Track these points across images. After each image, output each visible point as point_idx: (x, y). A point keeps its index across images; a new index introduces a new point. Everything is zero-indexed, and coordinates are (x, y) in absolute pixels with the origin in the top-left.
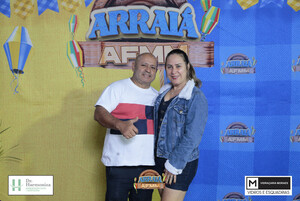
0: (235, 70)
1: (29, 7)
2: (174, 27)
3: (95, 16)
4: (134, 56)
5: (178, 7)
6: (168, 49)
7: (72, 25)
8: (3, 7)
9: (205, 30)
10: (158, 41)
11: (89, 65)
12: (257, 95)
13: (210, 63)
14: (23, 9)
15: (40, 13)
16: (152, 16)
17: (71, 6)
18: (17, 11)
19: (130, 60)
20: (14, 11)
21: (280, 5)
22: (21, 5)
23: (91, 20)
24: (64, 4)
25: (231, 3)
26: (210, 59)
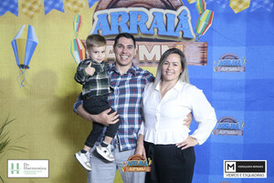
0: (226, 69)
1: (36, 7)
2: (171, 28)
3: (98, 16)
5: (175, 9)
6: (165, 48)
7: (76, 24)
8: (12, 6)
9: (199, 31)
10: (156, 40)
12: (246, 92)
13: (203, 62)
14: (31, 9)
15: (46, 12)
16: (151, 18)
17: (76, 7)
18: (25, 10)
20: (22, 11)
21: (269, 10)
22: (29, 4)
23: (94, 21)
24: (69, 5)
25: (224, 6)
26: (203, 58)
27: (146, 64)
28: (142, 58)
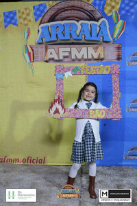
2: (94, 34)
3: (42, 28)
4: (67, 54)
5: (97, 20)
7: (26, 34)
9: (115, 36)
10: (84, 44)
11: (37, 61)
13: (119, 58)
15: (6, 27)
16: (80, 27)
17: (26, 22)
19: (65, 57)
23: (39, 31)
24: (21, 20)
25: (133, 17)
26: (119, 56)
27: (77, 61)
28: (73, 57)
